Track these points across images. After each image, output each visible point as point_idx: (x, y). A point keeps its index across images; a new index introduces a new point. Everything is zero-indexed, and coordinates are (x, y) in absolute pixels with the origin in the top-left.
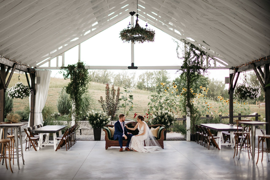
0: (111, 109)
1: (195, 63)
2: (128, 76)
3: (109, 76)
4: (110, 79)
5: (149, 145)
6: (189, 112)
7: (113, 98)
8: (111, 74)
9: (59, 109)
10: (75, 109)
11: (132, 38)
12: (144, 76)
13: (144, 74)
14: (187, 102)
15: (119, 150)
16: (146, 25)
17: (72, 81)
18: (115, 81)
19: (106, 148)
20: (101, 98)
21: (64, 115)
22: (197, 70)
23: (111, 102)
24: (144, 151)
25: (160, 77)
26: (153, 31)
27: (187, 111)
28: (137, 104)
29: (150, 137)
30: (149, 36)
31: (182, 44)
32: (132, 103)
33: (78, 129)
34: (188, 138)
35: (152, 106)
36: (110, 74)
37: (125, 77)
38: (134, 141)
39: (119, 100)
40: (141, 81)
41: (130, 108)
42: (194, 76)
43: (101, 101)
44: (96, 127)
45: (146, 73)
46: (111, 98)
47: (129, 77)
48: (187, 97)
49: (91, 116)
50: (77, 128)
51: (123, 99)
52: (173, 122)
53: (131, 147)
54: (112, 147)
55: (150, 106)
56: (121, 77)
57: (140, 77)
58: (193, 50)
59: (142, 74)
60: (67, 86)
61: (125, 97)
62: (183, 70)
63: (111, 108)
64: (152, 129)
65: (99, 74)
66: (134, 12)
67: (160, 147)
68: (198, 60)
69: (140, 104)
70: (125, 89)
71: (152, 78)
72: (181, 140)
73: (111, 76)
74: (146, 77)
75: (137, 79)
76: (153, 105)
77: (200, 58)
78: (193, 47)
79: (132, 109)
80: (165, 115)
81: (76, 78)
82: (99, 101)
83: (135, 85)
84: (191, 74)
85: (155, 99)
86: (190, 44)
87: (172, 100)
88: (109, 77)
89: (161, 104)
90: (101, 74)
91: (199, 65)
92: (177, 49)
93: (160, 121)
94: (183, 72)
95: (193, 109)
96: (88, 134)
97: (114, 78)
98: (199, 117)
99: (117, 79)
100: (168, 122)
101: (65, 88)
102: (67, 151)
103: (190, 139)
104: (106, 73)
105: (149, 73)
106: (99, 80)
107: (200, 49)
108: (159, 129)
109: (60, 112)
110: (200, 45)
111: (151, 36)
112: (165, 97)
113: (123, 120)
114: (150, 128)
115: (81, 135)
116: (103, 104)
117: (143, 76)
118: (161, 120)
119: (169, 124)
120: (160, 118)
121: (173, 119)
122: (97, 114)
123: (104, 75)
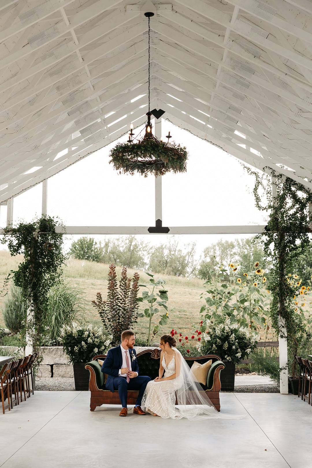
0: (120, 321)
1: (296, 220)
2: (180, 251)
3: (140, 250)
4: (141, 255)
5: (185, 403)
6: (283, 327)
7: (123, 297)
8: (144, 245)
9: (7, 321)
10: (33, 320)
11: (138, 165)
12: (215, 250)
13: (215, 246)
14: (279, 305)
15: (120, 412)
16: (168, 135)
17: (27, 260)
18: (152, 260)
19: (92, 409)
20: (99, 296)
21: (18, 333)
22: (302, 234)
23: (119, 304)
24: (173, 414)
25: (248, 251)
26: (181, 149)
27: (279, 326)
28: (185, 309)
29: (188, 384)
30: (173, 159)
31: (266, 179)
32: (165, 307)
33: (38, 364)
34: (284, 387)
35: (209, 314)
36: (141, 246)
37: (173, 253)
38: (151, 393)
39: (136, 300)
40: (208, 260)
41: (162, 317)
42: (293, 248)
43: (98, 303)
44: (78, 361)
45: (220, 244)
46: (119, 296)
47: (183, 252)
48: (278, 294)
49: (69, 336)
50: (38, 362)
51: (145, 298)
52: (248, 350)
53: (145, 406)
54: (104, 406)
55: (204, 313)
56: (166, 252)
57: (206, 252)
58: (291, 191)
59: (210, 246)
60: (17, 269)
61: (149, 294)
62: (269, 234)
63: (119, 319)
64: (196, 365)
65: (118, 246)
66: (160, 110)
67: (213, 408)
68: (303, 212)
69: (190, 309)
70: (151, 278)
71: (231, 255)
72: (268, 392)
73: (144, 251)
74: (218, 253)
75: (201, 256)
76: (212, 313)
77: (308, 208)
78: (290, 184)
79: (165, 321)
80: (232, 334)
81: (35, 252)
82: (94, 302)
83: (194, 269)
84: (288, 242)
85: (215, 298)
86: (284, 179)
87: (255, 300)
88: (140, 252)
89: (228, 309)
90: (123, 247)
91: (306, 222)
92: (256, 189)
93: (220, 347)
94: (268, 239)
95: (294, 321)
96: (69, 375)
97: (151, 255)
98: (307, 339)
99: (157, 257)
100: (237, 349)
101: (13, 275)
102: (4, 413)
103: (288, 390)
104: (133, 244)
105: (225, 244)
106: (119, 259)
107: (306, 188)
108: (211, 366)
109: (8, 326)
110: (306, 179)
111: (177, 159)
112: (239, 294)
113: (128, 343)
114: (190, 363)
115: (52, 376)
116: (103, 309)
117: (212, 250)
118: (222, 346)
119: (239, 355)
120: (218, 340)
121: (250, 342)
122: (81, 332)
123: (130, 248)
